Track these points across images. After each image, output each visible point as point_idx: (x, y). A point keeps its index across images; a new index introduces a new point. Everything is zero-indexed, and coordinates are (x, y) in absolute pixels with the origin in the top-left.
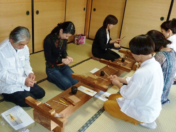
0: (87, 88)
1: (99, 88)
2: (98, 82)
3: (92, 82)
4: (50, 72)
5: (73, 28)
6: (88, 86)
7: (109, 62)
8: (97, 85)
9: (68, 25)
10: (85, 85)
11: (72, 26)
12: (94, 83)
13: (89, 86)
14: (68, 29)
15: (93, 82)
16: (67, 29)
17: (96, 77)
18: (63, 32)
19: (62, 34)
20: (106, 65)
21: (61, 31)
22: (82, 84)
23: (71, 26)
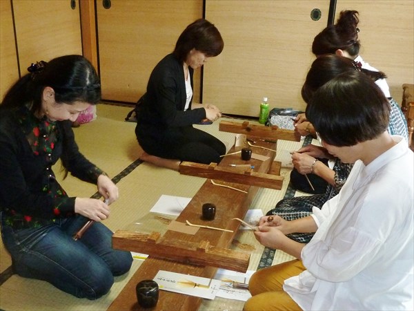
0: (181, 272)
1: (222, 264)
2: (210, 244)
3: (195, 249)
4: (24, 244)
5: (90, 79)
6: (182, 266)
7: (212, 169)
8: (215, 256)
9: (70, 72)
10: (170, 264)
11: (88, 72)
12: (202, 250)
13: (184, 263)
14: (74, 85)
15: (198, 249)
16: (67, 86)
17: (192, 228)
18: (59, 99)
19: (54, 106)
20: (203, 180)
21: (48, 95)
22: (160, 262)
23: (82, 74)
